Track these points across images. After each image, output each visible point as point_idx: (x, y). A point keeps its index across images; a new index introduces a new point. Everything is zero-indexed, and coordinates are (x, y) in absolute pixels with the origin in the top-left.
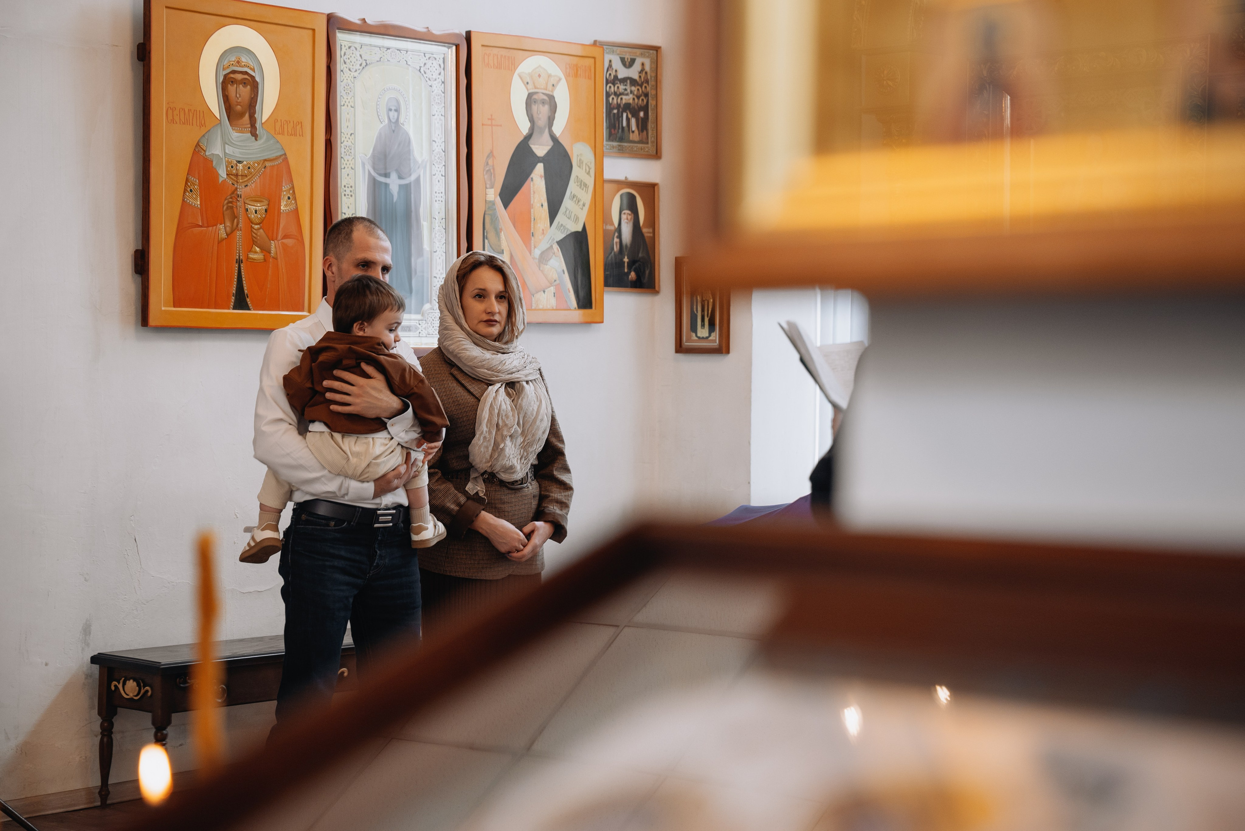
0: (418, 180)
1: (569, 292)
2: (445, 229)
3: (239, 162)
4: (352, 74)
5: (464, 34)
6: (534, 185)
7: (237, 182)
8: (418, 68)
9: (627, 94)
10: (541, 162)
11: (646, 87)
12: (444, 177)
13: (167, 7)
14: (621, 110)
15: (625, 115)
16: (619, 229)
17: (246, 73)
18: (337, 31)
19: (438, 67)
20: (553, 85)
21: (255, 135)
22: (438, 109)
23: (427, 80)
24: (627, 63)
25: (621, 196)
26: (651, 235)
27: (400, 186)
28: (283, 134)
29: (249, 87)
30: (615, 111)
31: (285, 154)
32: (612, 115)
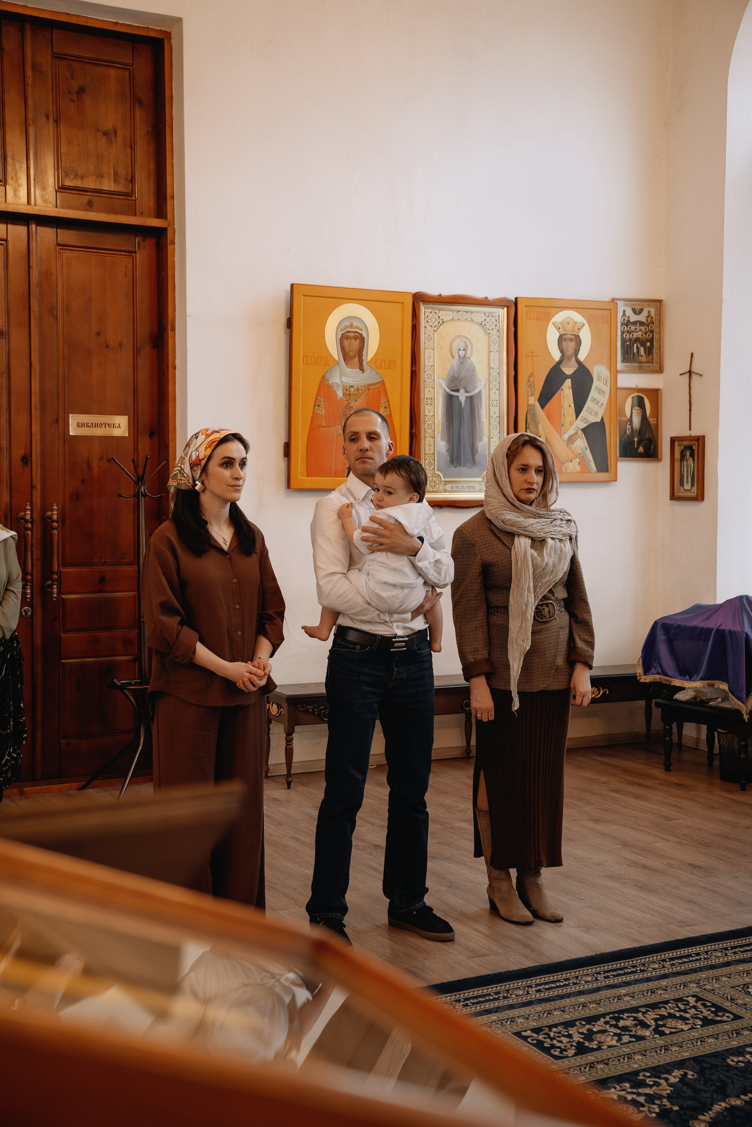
0: (480, 393)
1: (591, 461)
2: (499, 423)
3: (351, 387)
4: (433, 329)
5: (514, 300)
6: (563, 393)
7: (350, 399)
8: (480, 323)
9: (637, 332)
10: (569, 378)
11: (651, 326)
12: (498, 391)
13: (303, 295)
14: (632, 342)
15: (635, 345)
16: (631, 420)
17: (357, 332)
18: (421, 303)
19: (494, 321)
20: (579, 329)
21: (362, 369)
22: (494, 347)
23: (487, 329)
24: (637, 312)
25: (633, 398)
26: (656, 423)
27: (467, 397)
28: (381, 368)
29: (358, 340)
30: (628, 343)
31: (383, 381)
32: (625, 346)
